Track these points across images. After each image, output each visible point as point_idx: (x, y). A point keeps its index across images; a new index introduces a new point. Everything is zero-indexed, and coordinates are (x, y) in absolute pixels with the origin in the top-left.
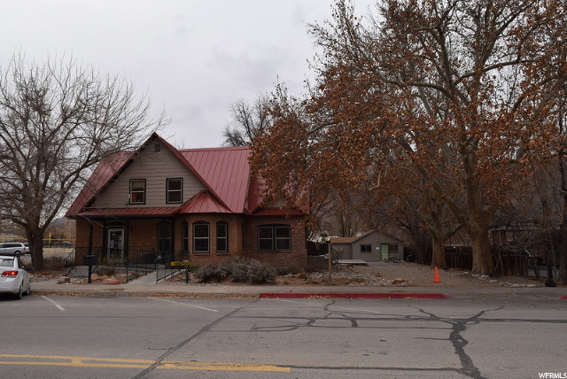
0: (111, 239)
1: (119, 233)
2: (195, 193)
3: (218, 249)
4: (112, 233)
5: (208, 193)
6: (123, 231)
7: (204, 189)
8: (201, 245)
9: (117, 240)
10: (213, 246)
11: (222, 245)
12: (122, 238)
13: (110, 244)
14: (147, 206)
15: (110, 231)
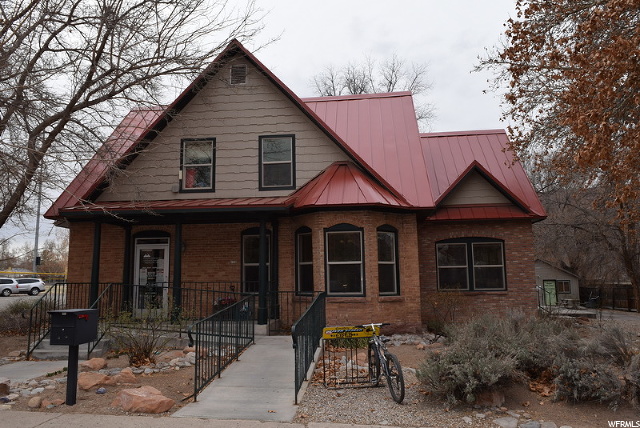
0: (142, 265)
1: (158, 254)
2: (323, 166)
3: (382, 289)
4: (142, 253)
5: (352, 165)
6: (166, 248)
7: (342, 158)
8: (347, 280)
9: (153, 268)
10: (371, 280)
11: (388, 280)
12: (165, 264)
13: (140, 276)
14: (217, 194)
15: (139, 248)
